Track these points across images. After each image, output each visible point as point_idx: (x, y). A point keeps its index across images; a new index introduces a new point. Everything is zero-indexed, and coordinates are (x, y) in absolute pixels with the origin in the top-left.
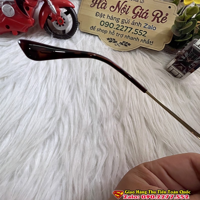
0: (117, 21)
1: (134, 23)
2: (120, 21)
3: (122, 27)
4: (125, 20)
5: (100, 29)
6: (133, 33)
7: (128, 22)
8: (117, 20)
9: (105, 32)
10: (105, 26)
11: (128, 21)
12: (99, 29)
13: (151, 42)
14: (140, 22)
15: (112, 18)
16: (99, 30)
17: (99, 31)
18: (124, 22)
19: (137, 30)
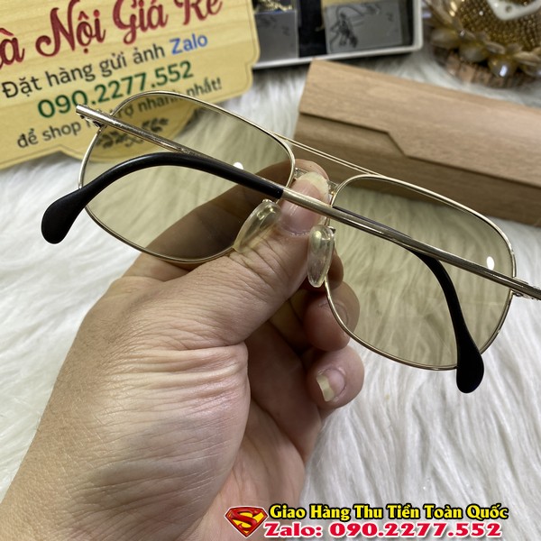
0: (86, 75)
1: (140, 57)
2: (97, 71)
3: (114, 86)
4: (109, 63)
5: (52, 130)
6: (153, 86)
7: (121, 63)
8: (83, 74)
9: (74, 128)
10: (61, 112)
11: (118, 60)
12: (49, 130)
13: (213, 83)
14: (154, 46)
15: (67, 77)
16: (50, 133)
17: (52, 139)
18: (110, 68)
19: (160, 73)
